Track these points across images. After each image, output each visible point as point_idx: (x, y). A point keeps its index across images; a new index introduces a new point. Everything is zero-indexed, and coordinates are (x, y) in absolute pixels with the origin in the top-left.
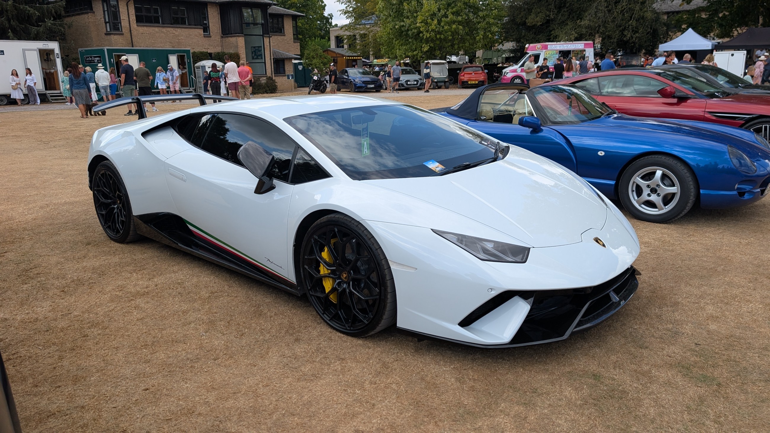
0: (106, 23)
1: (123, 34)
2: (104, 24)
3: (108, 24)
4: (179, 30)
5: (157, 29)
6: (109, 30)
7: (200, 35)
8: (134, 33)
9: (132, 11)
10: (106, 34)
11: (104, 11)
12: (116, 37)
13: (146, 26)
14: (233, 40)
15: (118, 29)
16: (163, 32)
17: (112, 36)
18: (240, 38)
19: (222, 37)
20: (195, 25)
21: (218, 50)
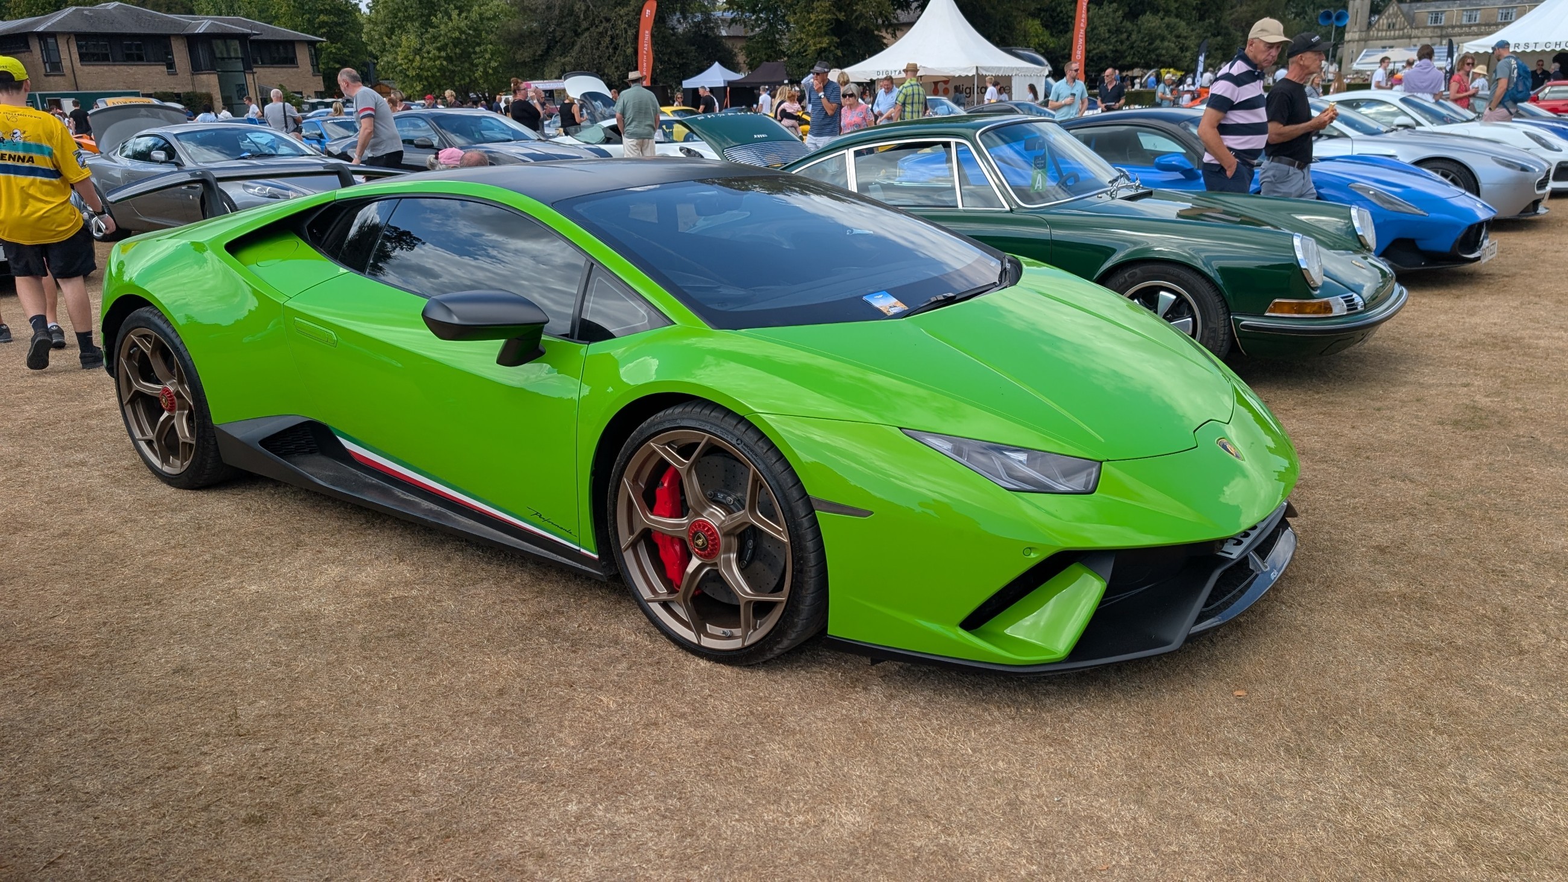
0: (45, 63)
1: (64, 75)
2: (43, 66)
3: (47, 65)
4: (134, 68)
5: (105, 68)
6: (48, 70)
7: (164, 72)
8: (78, 73)
9: (74, 50)
10: (46, 75)
11: (42, 51)
12: (56, 78)
13: (93, 65)
14: (204, 77)
15: (59, 70)
16: (114, 71)
17: (51, 78)
18: (212, 76)
19: (193, 74)
20: (155, 61)
21: (189, 89)
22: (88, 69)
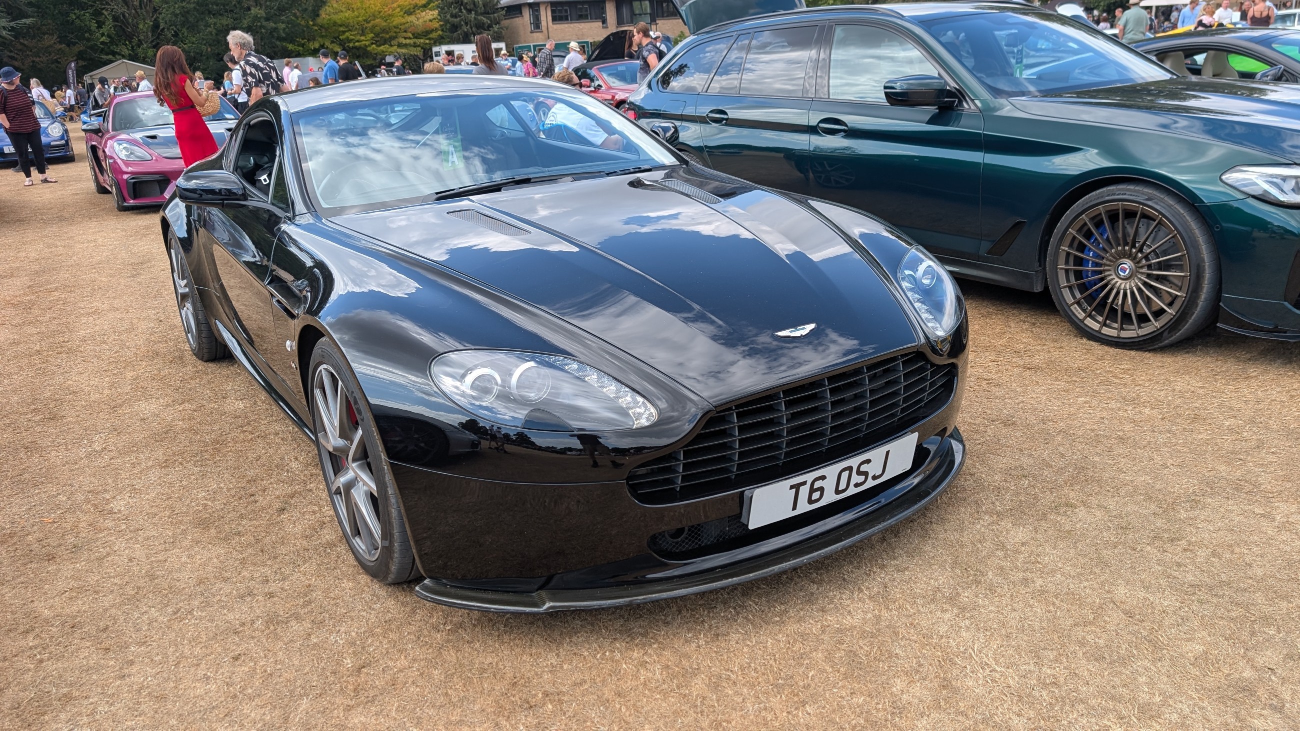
22: (555, 26)
